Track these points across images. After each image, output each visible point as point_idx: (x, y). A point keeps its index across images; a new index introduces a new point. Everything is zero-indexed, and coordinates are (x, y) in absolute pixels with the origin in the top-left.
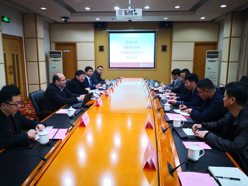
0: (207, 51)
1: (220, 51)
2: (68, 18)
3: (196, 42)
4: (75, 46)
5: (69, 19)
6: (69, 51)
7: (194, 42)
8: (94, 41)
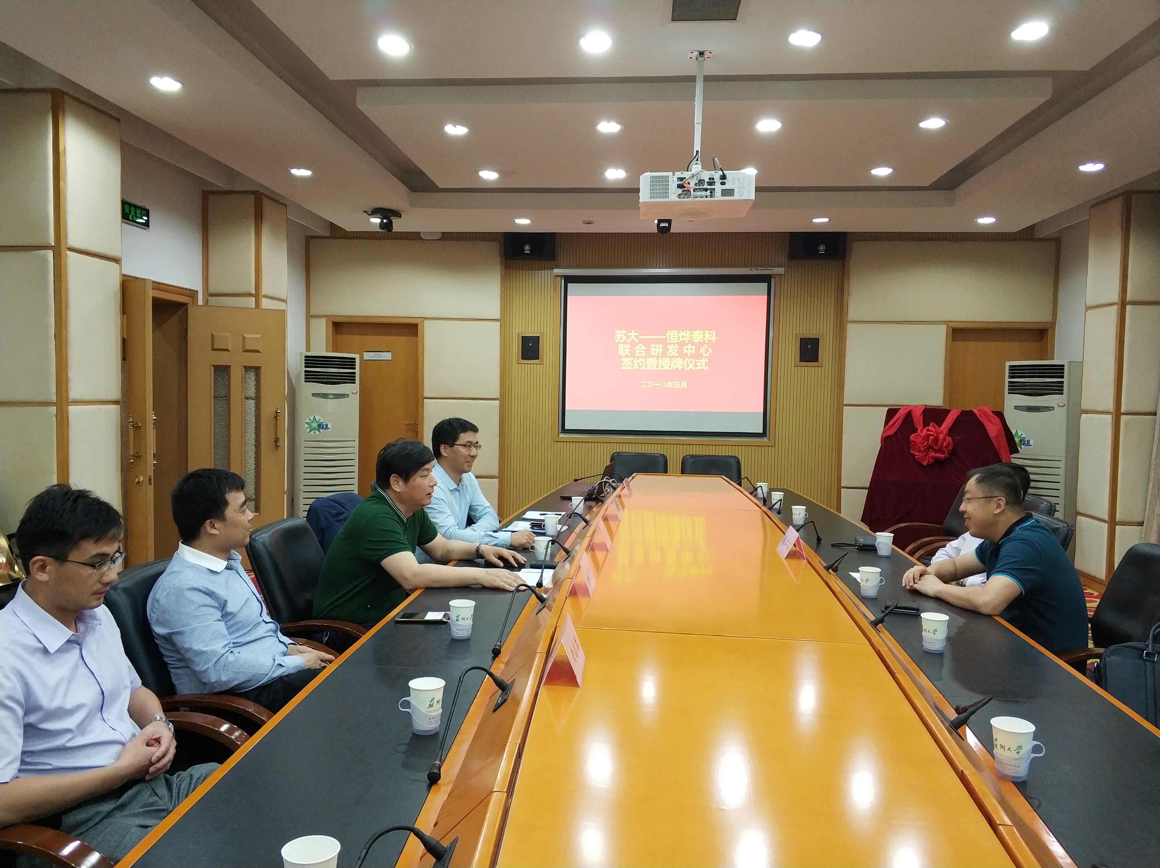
0: (1008, 364)
1: (1070, 363)
2: (398, 214)
3: (954, 325)
4: (416, 335)
5: (399, 220)
6: (388, 356)
7: (946, 322)
8: (498, 316)
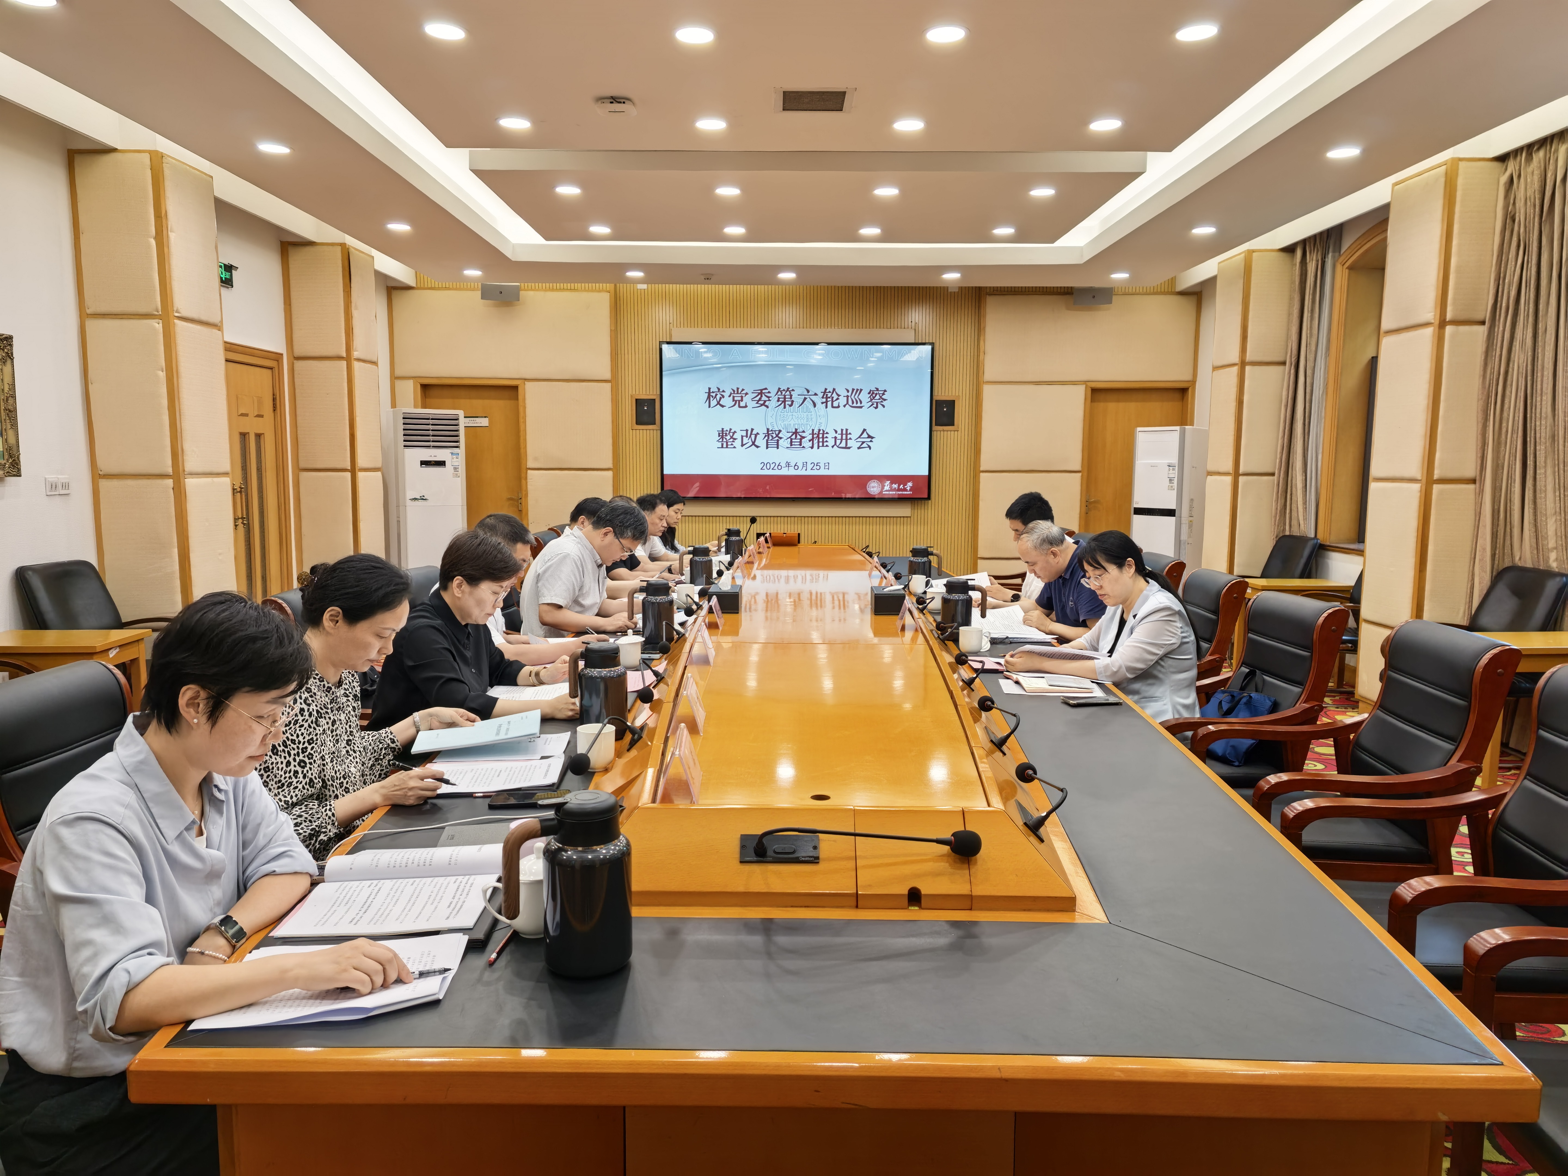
3: (1094, 385)
4: (517, 398)
6: (484, 422)
7: (1085, 382)
8: (608, 375)
